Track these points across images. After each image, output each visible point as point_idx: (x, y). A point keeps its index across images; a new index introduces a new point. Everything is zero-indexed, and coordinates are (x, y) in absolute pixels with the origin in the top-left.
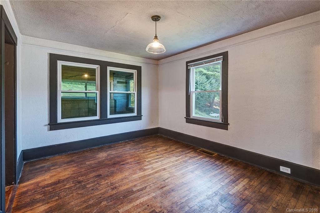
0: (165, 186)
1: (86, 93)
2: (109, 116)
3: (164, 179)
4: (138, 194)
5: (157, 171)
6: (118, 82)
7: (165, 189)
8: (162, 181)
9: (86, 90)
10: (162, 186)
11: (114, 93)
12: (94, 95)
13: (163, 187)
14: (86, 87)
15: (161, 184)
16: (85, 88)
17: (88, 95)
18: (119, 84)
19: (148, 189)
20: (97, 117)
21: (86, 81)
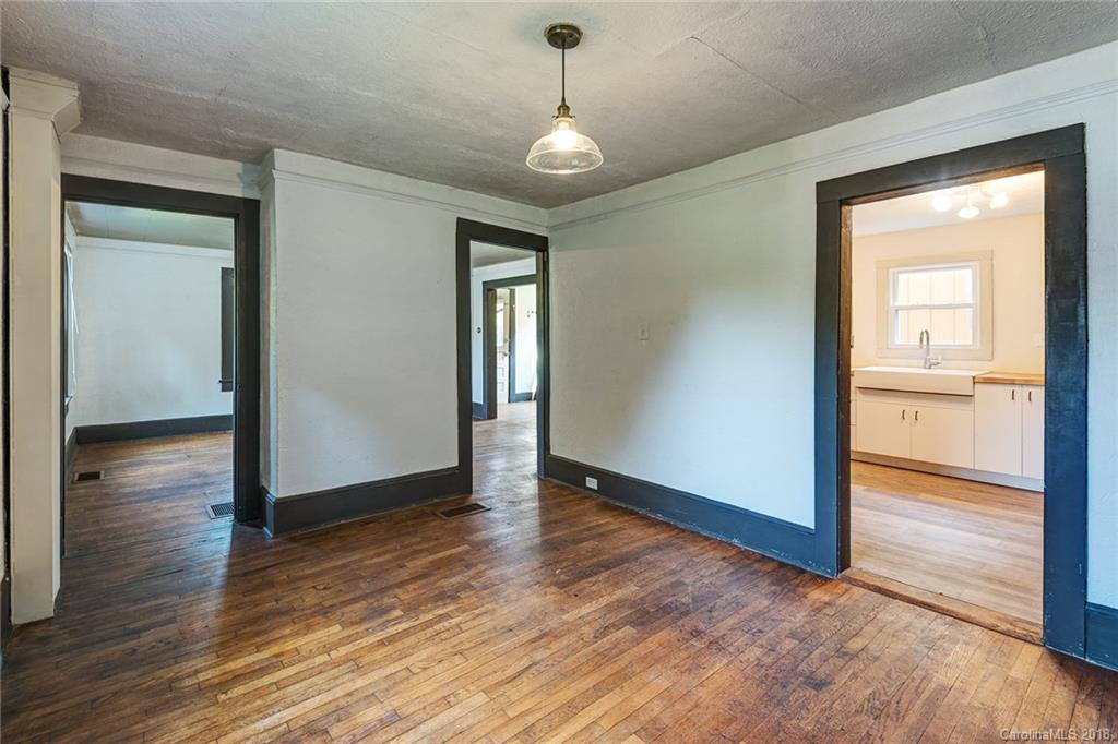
0: (534, 640)
3: (533, 670)
4: (611, 618)
5: (566, 720)
7: (535, 633)
8: (542, 660)
10: (543, 642)
13: (540, 638)
15: (546, 647)
19: (587, 630)
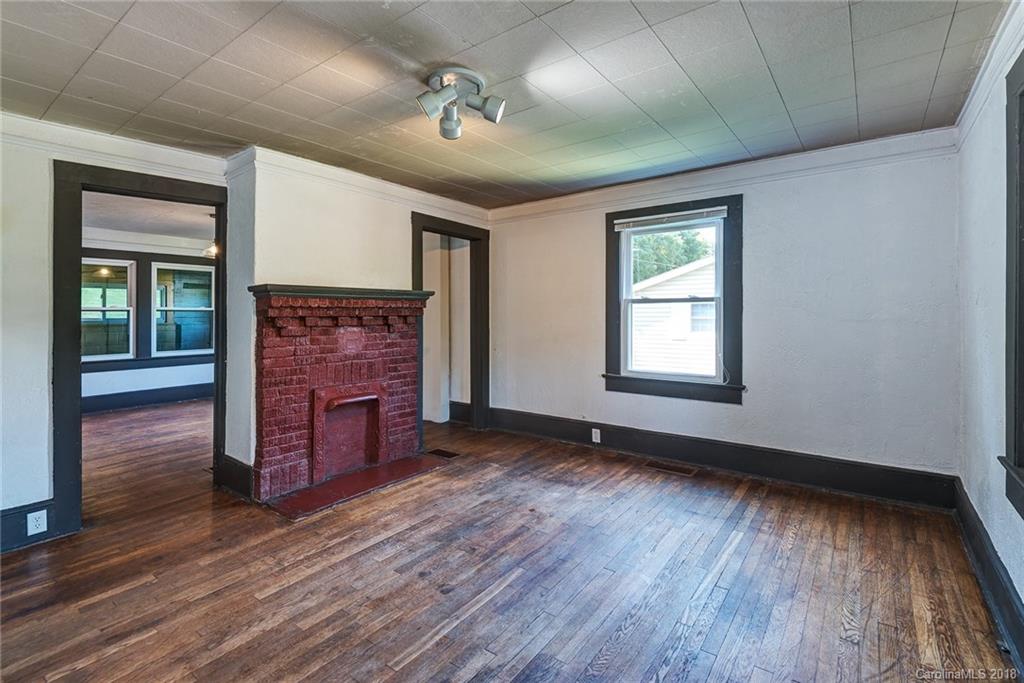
1: (104, 312)
2: (155, 354)
6: (186, 286)
9: (104, 305)
11: (174, 311)
12: (124, 315)
14: (104, 296)
16: (101, 300)
17: (109, 315)
18: (188, 290)
20: (130, 356)
21: (104, 285)
